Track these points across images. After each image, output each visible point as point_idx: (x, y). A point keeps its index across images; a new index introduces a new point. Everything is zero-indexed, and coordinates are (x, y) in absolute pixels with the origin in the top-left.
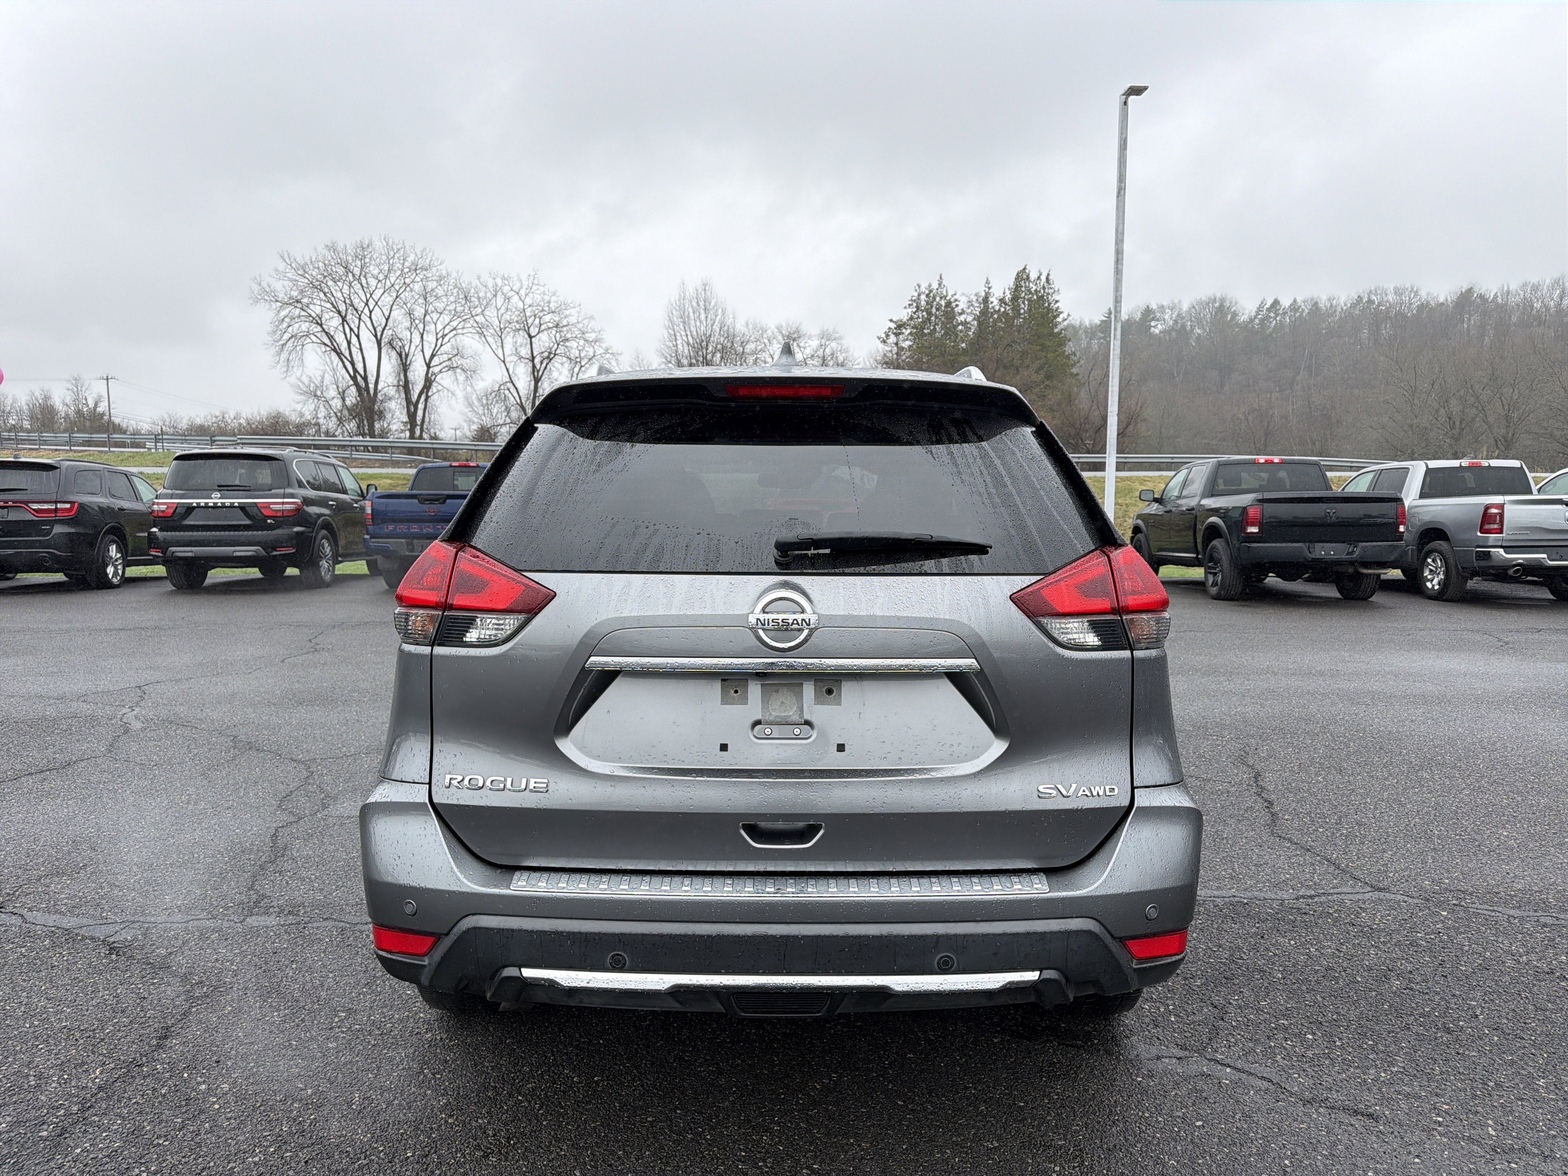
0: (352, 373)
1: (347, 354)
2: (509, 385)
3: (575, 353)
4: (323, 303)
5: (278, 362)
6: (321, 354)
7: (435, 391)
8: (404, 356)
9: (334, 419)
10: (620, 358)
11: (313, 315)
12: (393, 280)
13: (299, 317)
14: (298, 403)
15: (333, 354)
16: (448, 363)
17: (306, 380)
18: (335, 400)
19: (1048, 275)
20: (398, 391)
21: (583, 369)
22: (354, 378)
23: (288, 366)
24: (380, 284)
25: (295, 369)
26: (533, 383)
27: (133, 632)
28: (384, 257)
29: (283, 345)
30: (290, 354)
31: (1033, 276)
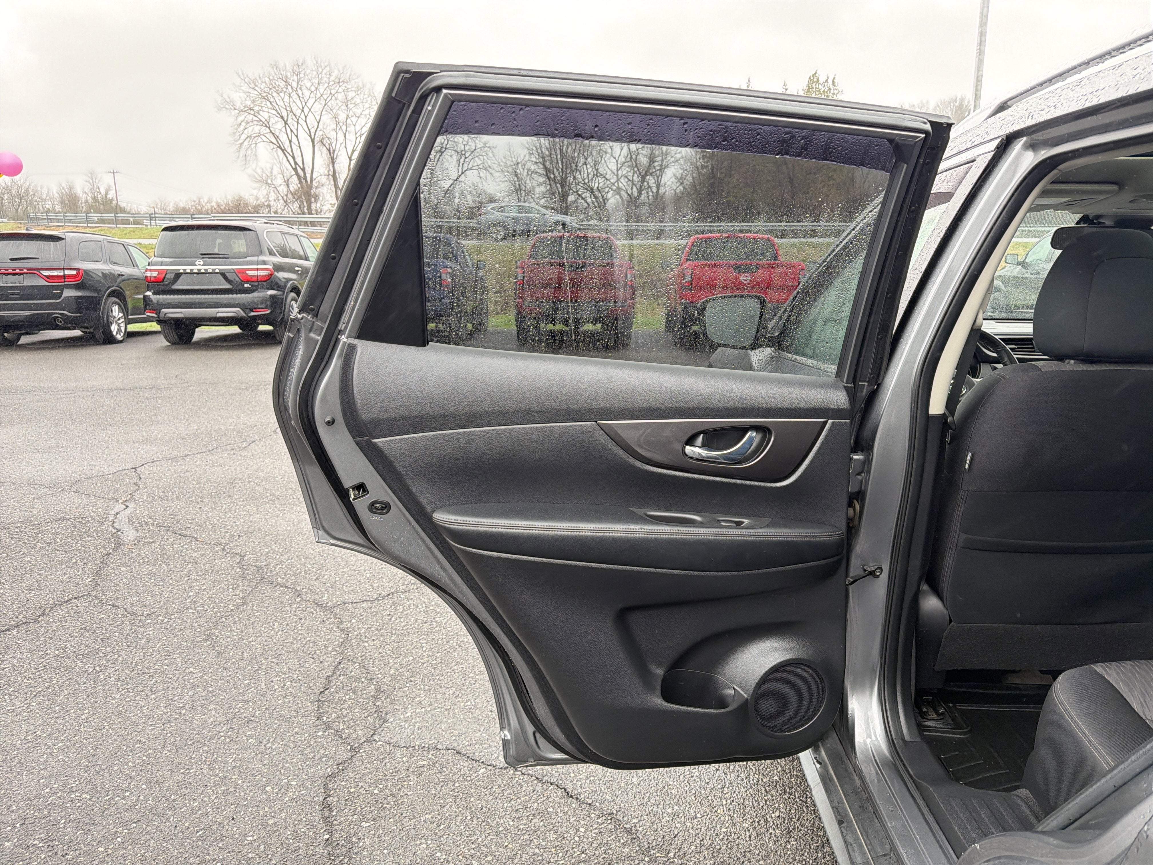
0: (293, 165)
1: (289, 150)
3: (461, 147)
4: (270, 111)
5: (238, 157)
6: (270, 150)
8: (332, 151)
9: (282, 201)
10: (495, 151)
11: (263, 120)
12: (322, 91)
13: (252, 121)
14: (255, 189)
15: (279, 150)
17: (259, 171)
18: (282, 186)
19: (834, 78)
20: (328, 179)
21: (467, 160)
22: (295, 170)
23: (246, 160)
24: (312, 95)
25: (251, 162)
28: (315, 73)
29: (241, 144)
30: (246, 150)
31: (822, 80)
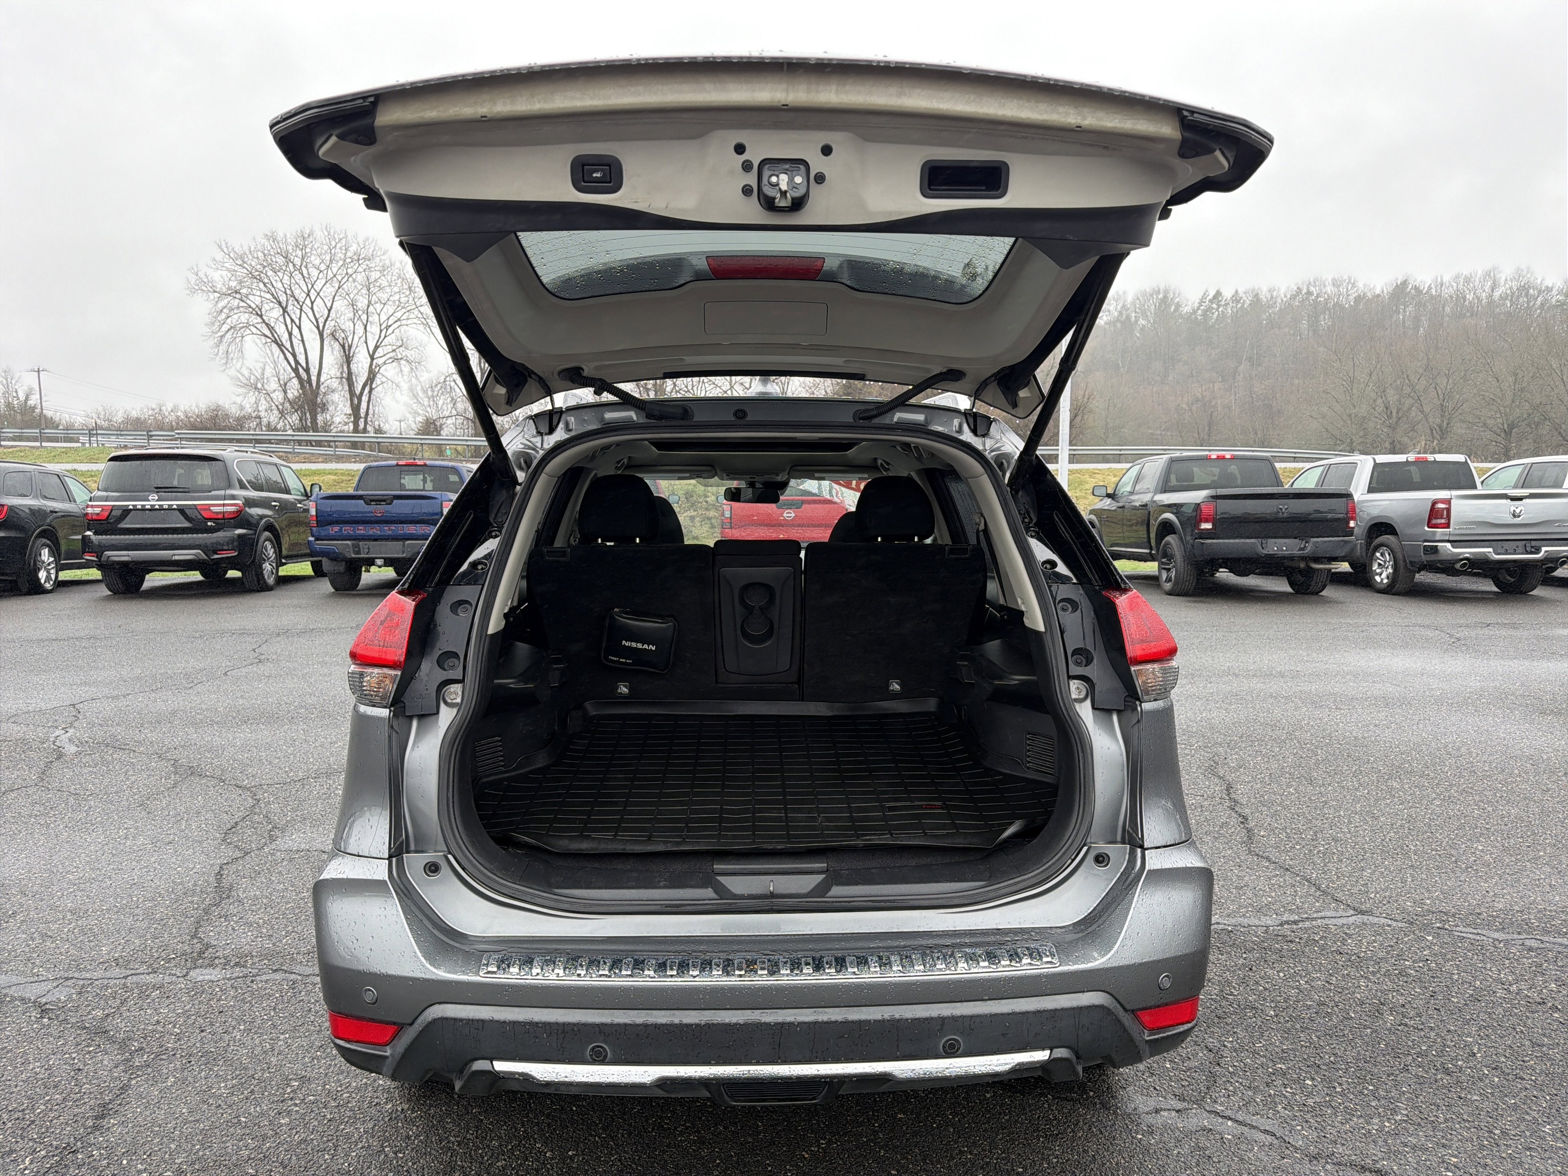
0: (294, 366)
1: (288, 345)
4: (262, 294)
5: (217, 354)
6: (261, 345)
7: (379, 382)
8: (347, 348)
9: (276, 412)
11: (253, 306)
12: (335, 270)
13: (238, 307)
14: (238, 396)
15: (274, 346)
16: (392, 355)
17: (246, 373)
18: (277, 393)
20: (341, 383)
22: (296, 371)
23: (227, 358)
24: (321, 274)
25: (235, 361)
27: (66, 643)
28: (326, 247)
29: (222, 337)
30: (229, 345)
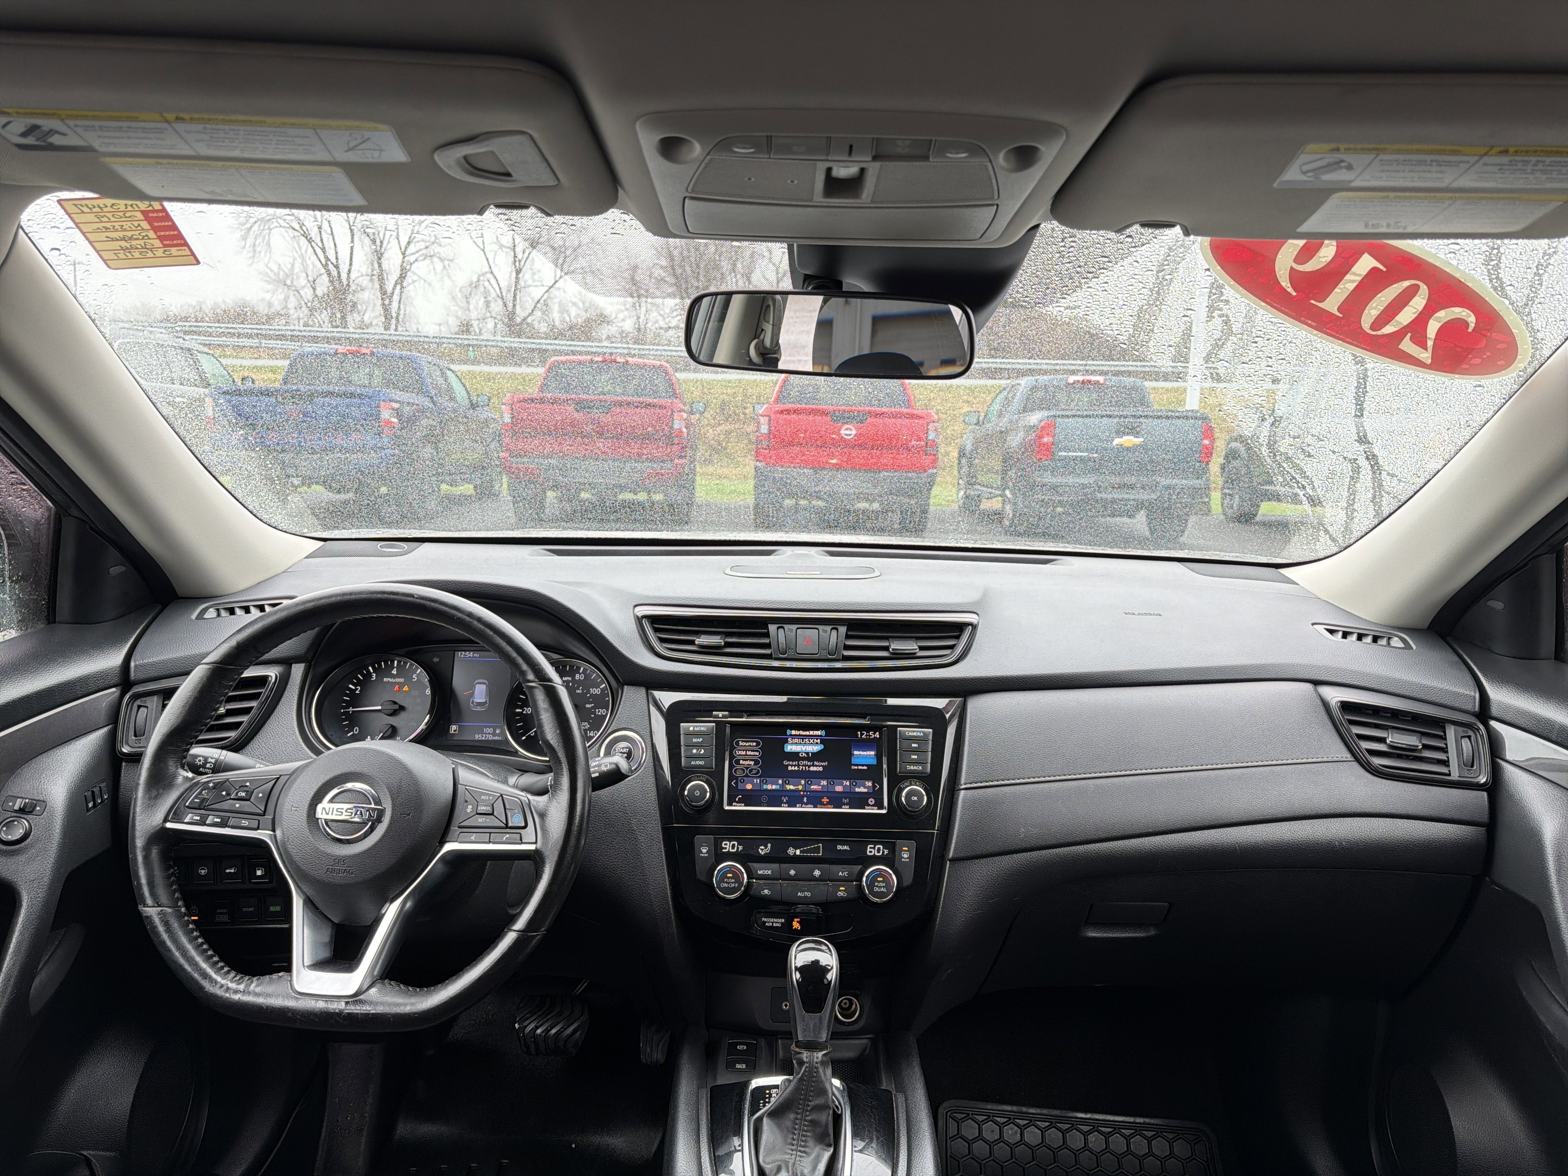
0: (324, 262)
1: (318, 240)
2: (489, 276)
5: (244, 247)
6: (288, 239)
7: (410, 281)
8: (378, 243)
9: (304, 308)
14: (268, 292)
15: (304, 240)
16: (424, 251)
17: (275, 268)
18: (306, 290)
20: (372, 280)
22: (325, 266)
23: (254, 251)
25: (263, 254)
26: (514, 274)
29: (249, 229)
30: (256, 238)
